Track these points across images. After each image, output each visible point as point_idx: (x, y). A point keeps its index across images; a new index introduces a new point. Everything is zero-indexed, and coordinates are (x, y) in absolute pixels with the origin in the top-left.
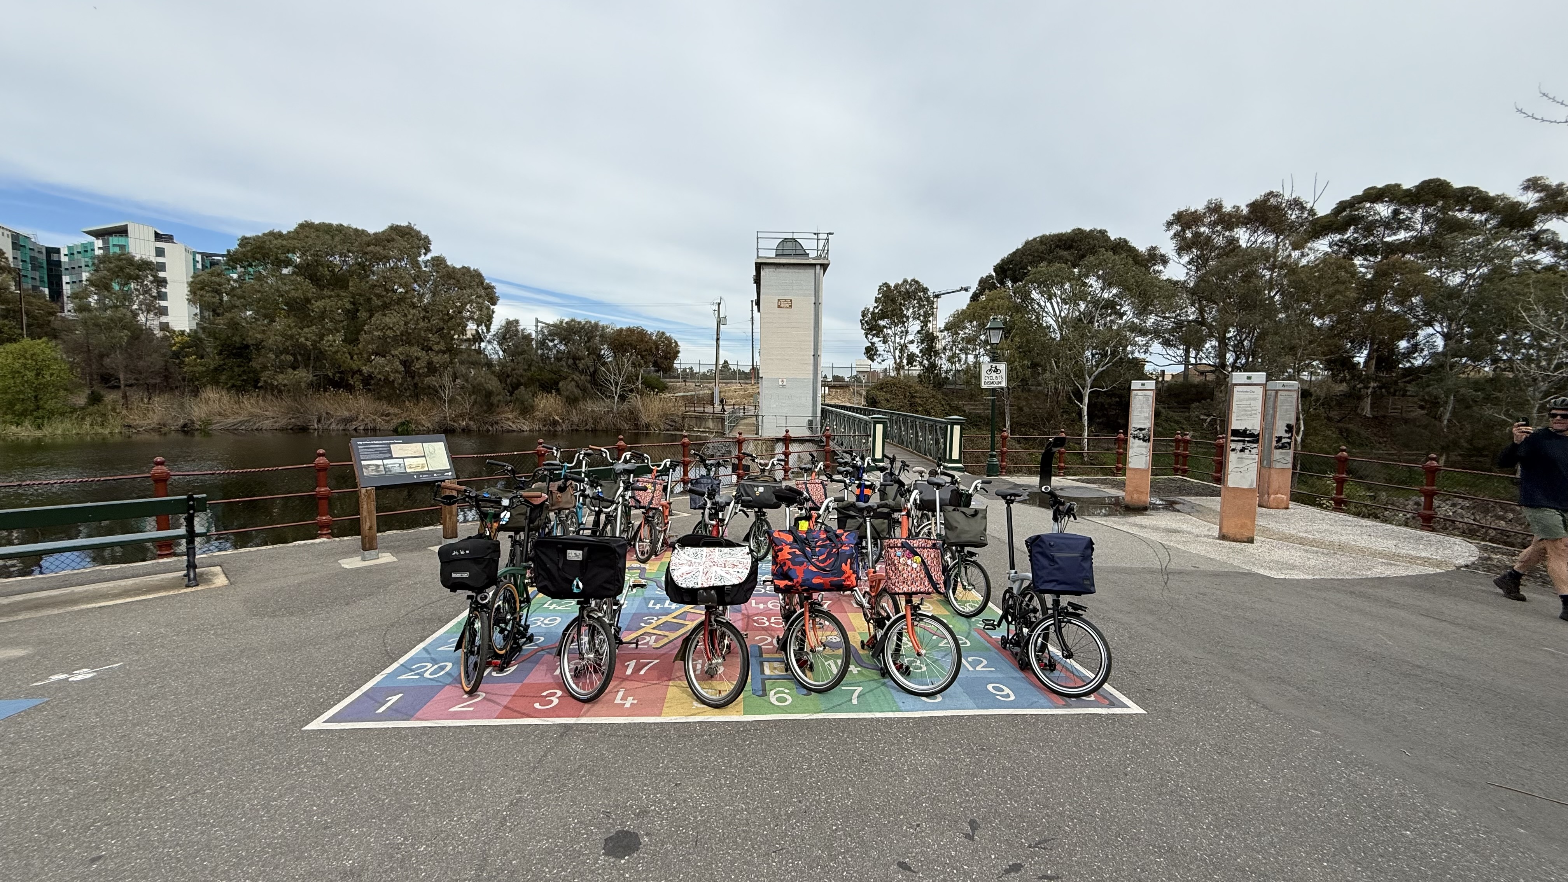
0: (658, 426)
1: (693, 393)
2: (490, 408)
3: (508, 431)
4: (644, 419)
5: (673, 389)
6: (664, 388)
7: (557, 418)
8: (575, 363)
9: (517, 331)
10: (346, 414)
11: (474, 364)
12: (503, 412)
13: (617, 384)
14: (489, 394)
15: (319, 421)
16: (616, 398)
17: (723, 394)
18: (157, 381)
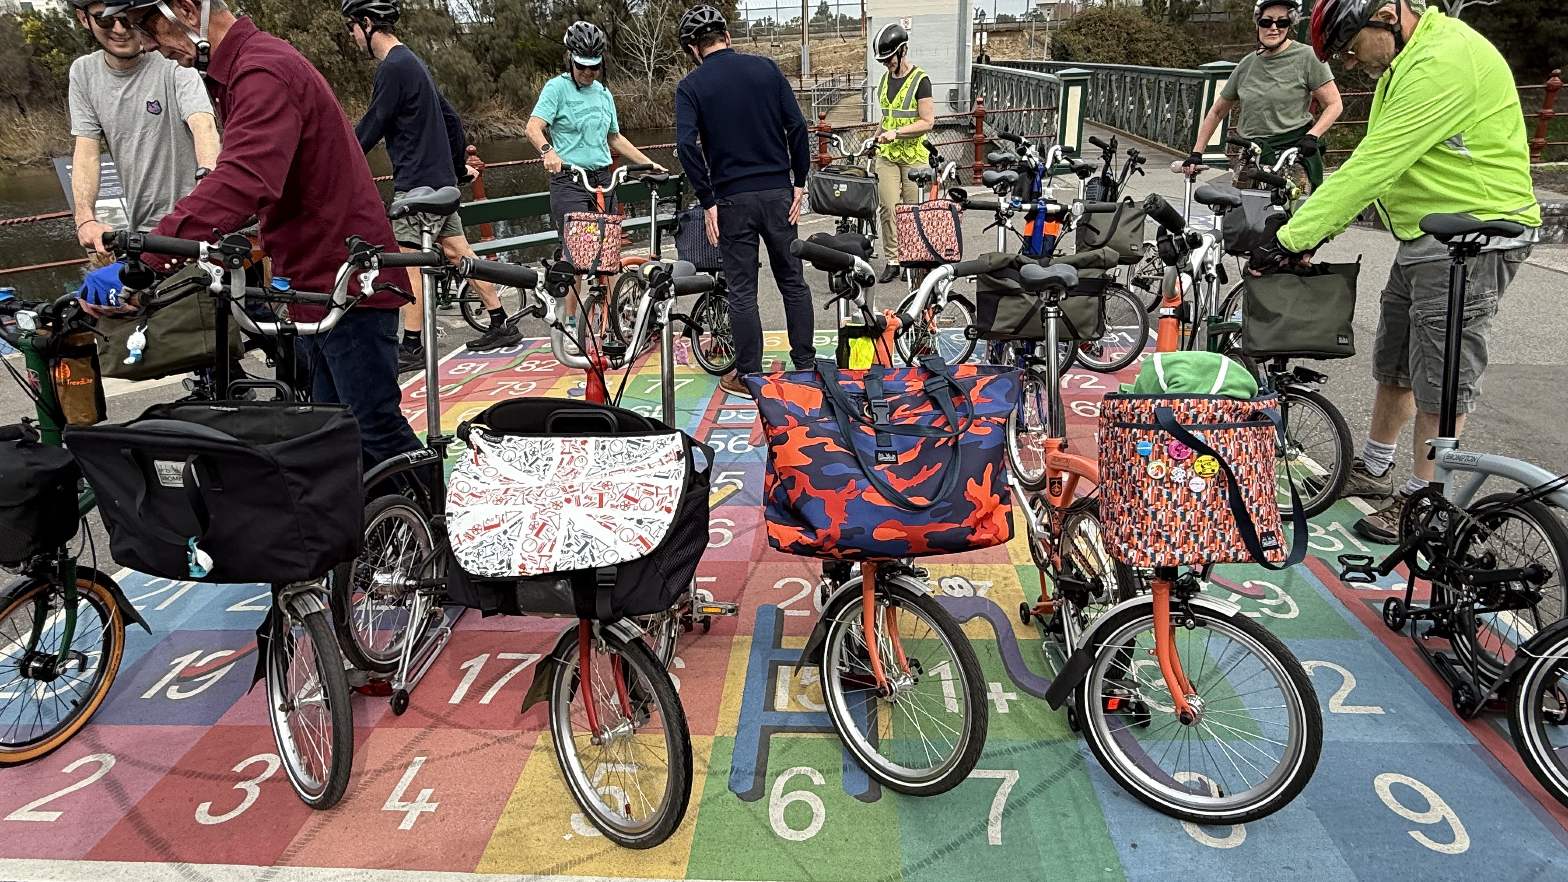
3: (499, 138)
11: (435, 33)
12: (488, 108)
14: (464, 80)
16: (650, 74)
17: (815, 58)
18: (25, 91)
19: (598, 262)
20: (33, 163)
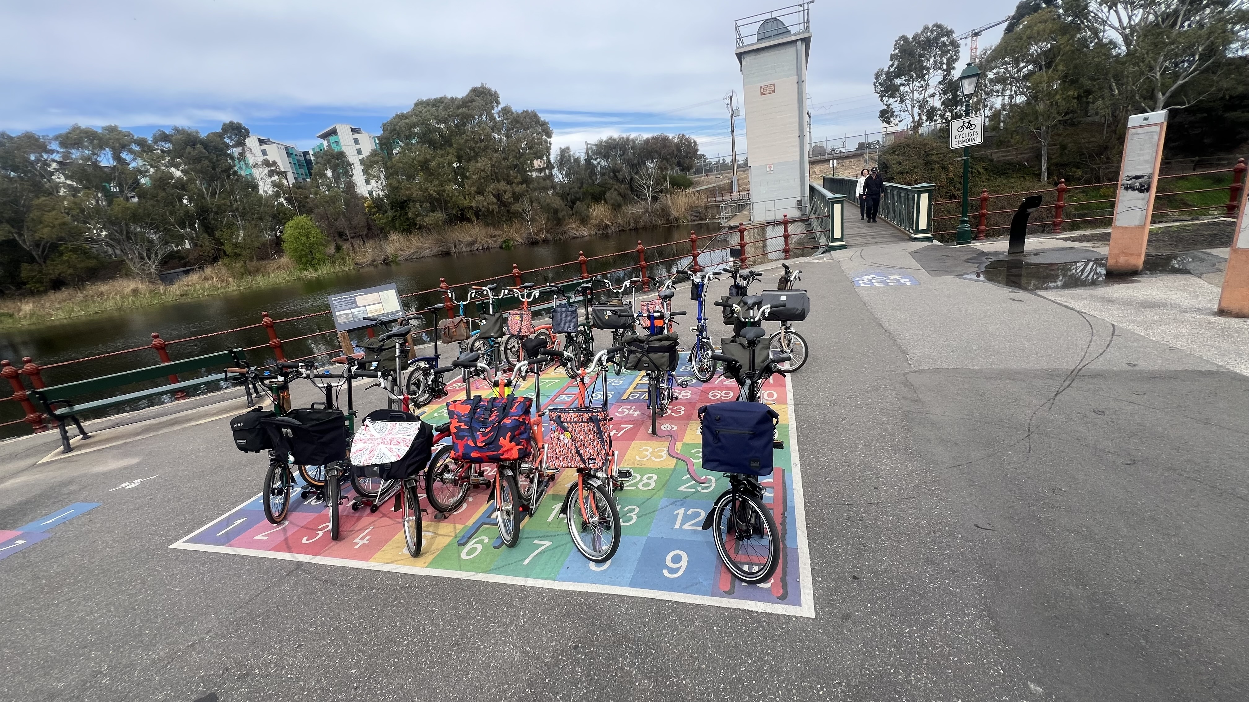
0: (686, 218)
1: (715, 185)
2: (559, 222)
3: (574, 238)
4: (674, 213)
5: (698, 184)
6: (689, 184)
7: (607, 222)
8: (615, 175)
9: (570, 156)
10: (470, 239)
12: (569, 224)
13: (648, 187)
14: (556, 211)
15: (455, 247)
16: (650, 199)
17: (741, 182)
18: (365, 233)
19: (520, 331)
20: (367, 265)
